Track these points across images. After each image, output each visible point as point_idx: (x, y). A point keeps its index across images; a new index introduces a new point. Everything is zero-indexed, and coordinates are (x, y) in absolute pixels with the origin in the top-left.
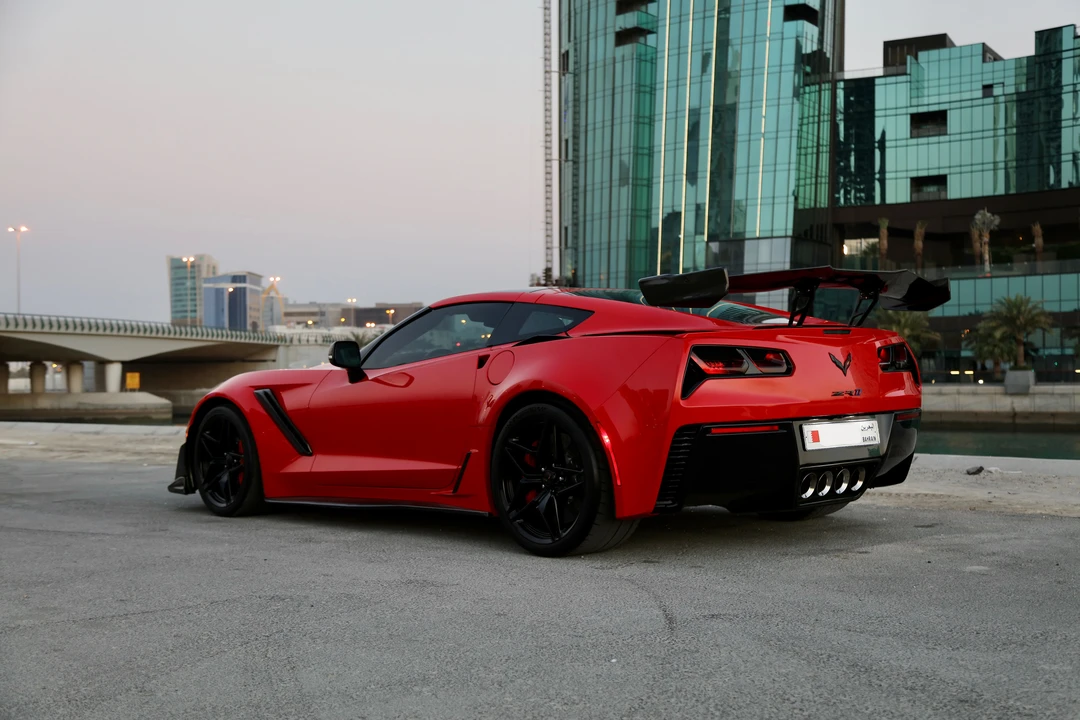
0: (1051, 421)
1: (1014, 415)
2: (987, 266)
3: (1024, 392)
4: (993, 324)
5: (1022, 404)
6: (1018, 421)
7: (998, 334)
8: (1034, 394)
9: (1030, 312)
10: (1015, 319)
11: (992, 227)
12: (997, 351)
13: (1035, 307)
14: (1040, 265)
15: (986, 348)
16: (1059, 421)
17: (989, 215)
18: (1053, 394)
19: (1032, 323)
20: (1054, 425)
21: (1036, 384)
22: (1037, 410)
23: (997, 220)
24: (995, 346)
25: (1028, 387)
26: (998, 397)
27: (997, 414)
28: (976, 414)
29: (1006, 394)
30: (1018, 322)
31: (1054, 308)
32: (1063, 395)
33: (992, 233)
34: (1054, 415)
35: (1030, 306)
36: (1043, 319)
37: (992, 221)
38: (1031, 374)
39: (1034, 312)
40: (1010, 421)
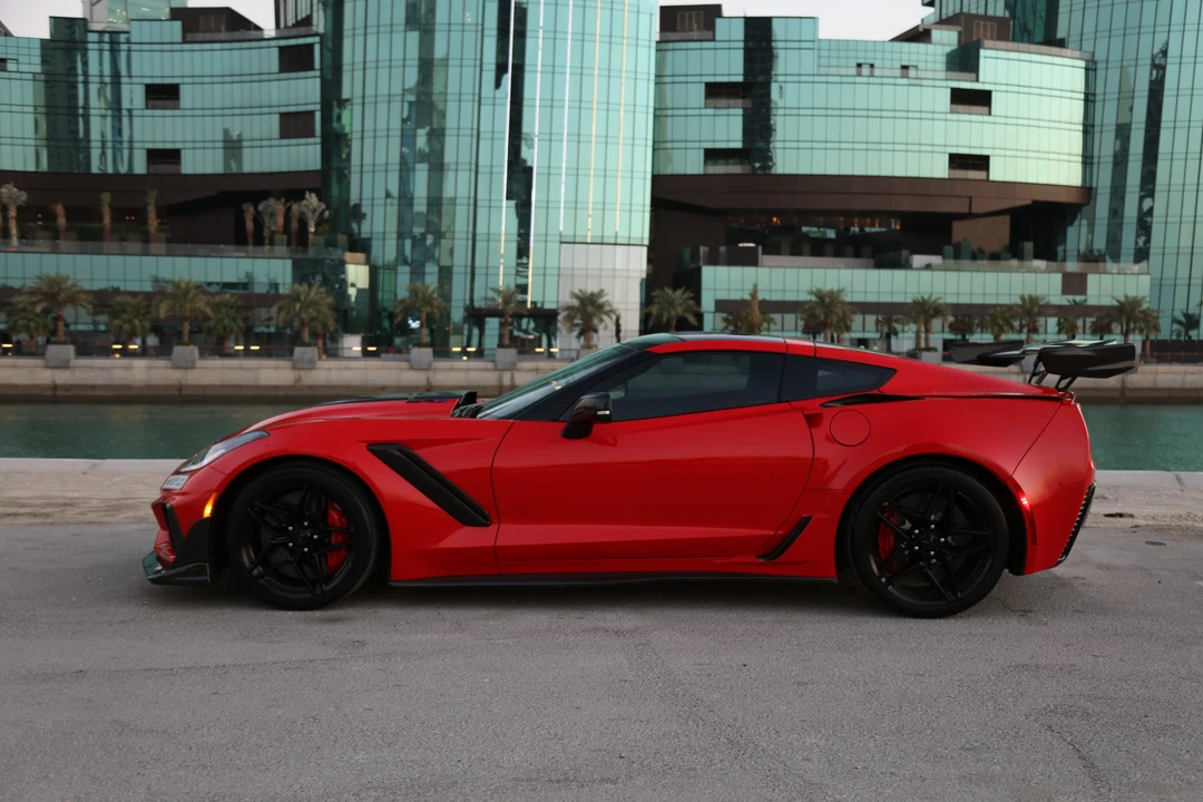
0: (91, 393)
1: (55, 387)
2: (15, 241)
3: (65, 366)
4: (34, 299)
5: (62, 377)
6: (59, 393)
7: (38, 309)
8: (75, 367)
9: (70, 288)
10: (54, 295)
11: (19, 202)
12: (32, 324)
13: (74, 285)
14: (62, 244)
15: (21, 322)
16: (99, 393)
17: (15, 190)
18: (92, 368)
19: (72, 299)
20: (94, 396)
21: (76, 358)
22: (77, 382)
23: (24, 196)
24: (30, 320)
25: (68, 361)
26: (38, 369)
27: (38, 386)
28: (16, 387)
29: (47, 367)
30: (59, 298)
31: (87, 286)
32: (102, 368)
33: (19, 209)
34: (93, 387)
35: (70, 283)
36: (83, 296)
37: (19, 197)
38: (71, 349)
39: (74, 289)
40: (49, 393)
